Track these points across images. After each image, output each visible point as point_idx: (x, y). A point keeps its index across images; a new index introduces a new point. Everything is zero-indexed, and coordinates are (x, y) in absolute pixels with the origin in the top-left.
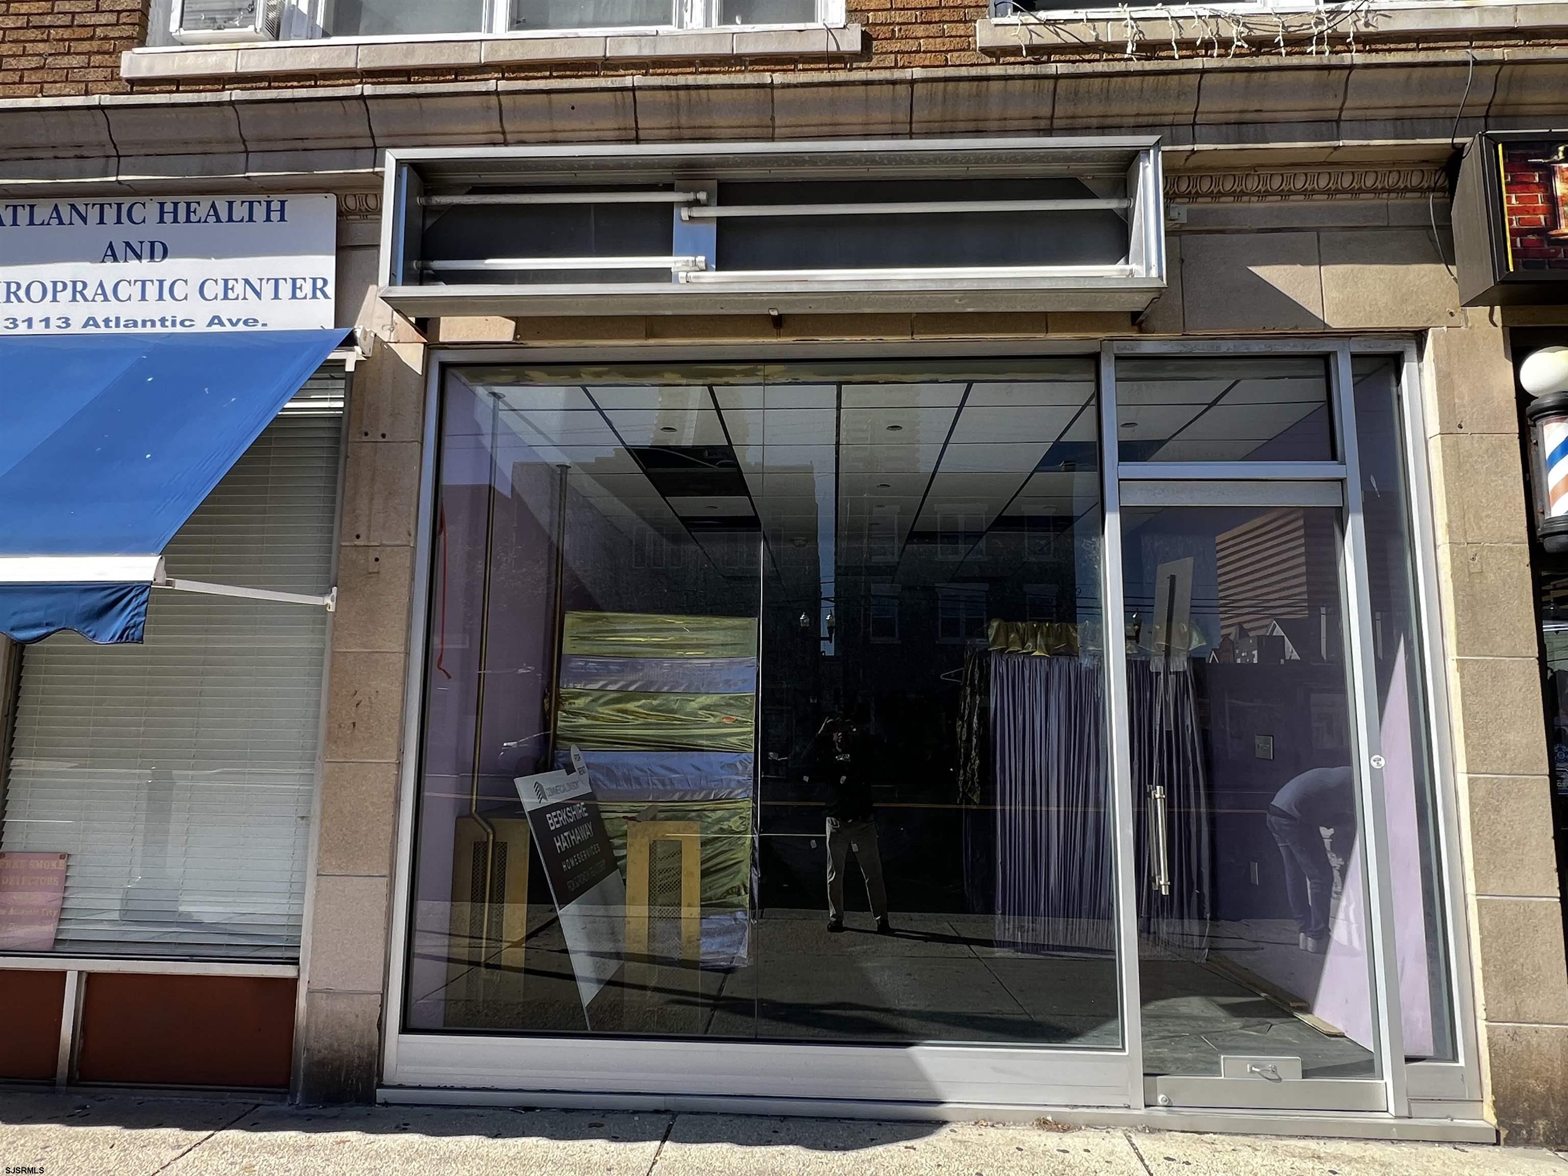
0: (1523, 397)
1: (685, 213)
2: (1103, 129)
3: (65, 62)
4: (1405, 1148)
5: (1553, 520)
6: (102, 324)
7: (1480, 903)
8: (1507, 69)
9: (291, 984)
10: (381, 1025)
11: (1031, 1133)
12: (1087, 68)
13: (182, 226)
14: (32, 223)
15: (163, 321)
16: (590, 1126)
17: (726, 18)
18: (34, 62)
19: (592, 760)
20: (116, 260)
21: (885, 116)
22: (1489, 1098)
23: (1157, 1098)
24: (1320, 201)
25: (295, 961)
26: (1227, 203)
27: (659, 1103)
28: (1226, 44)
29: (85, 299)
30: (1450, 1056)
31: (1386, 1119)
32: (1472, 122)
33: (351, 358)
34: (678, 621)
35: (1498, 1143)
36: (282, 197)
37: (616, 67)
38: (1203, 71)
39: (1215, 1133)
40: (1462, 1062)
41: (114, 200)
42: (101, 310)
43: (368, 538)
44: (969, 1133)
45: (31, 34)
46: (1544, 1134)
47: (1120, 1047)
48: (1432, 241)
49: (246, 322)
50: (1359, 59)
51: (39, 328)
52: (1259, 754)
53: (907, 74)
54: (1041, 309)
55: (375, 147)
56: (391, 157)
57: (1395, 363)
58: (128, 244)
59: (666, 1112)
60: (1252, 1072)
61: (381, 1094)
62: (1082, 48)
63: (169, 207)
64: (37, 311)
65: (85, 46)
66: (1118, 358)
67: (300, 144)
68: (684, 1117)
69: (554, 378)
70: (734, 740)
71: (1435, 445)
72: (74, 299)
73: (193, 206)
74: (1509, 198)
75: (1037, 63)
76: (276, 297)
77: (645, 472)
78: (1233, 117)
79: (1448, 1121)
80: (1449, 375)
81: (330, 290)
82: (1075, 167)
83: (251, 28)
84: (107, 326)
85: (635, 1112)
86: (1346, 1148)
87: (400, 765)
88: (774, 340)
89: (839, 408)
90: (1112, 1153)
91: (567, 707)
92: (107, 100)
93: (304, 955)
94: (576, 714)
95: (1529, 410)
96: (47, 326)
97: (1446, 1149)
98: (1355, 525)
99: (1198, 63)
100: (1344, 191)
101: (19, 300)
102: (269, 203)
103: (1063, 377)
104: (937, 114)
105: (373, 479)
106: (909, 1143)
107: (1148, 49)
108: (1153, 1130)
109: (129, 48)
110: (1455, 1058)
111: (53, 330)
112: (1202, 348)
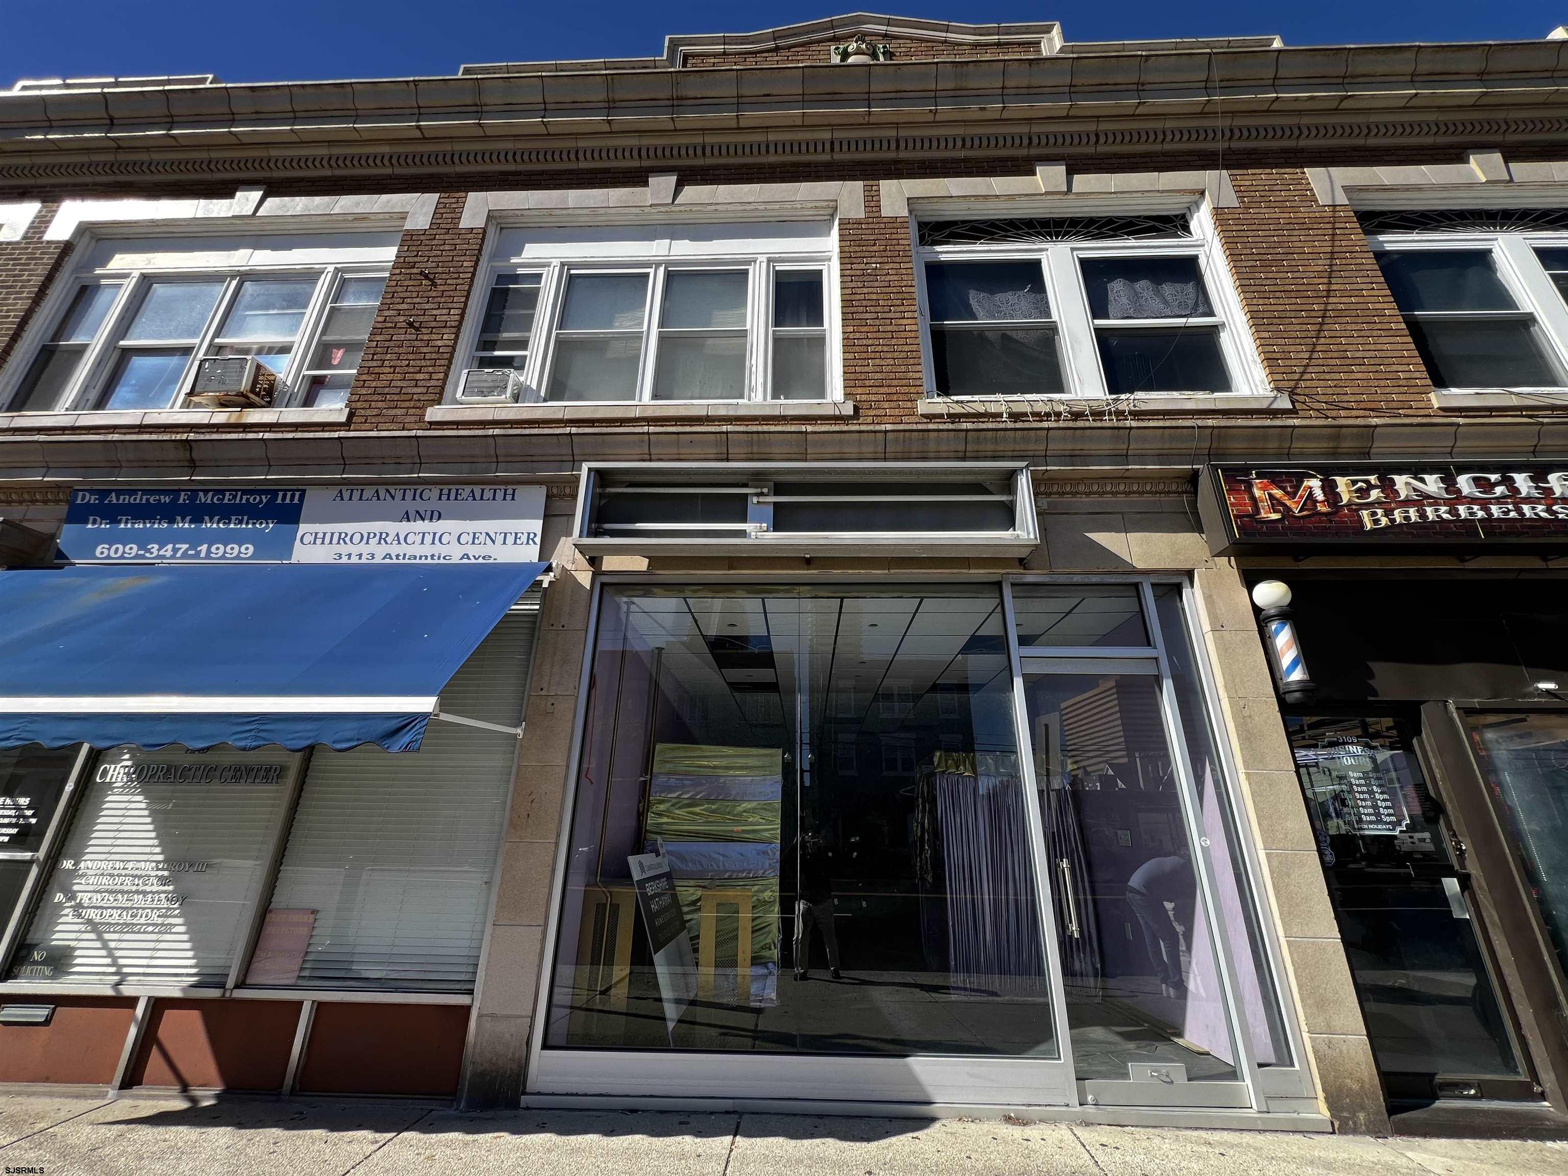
0: (1257, 610)
1: (755, 500)
2: (995, 458)
3: (393, 412)
4: (1269, 1136)
5: (1288, 684)
6: (394, 558)
7: (1289, 944)
8: (1216, 431)
9: (467, 1009)
10: (528, 1043)
11: (1001, 1127)
12: (984, 426)
13: (452, 501)
14: (361, 499)
15: (432, 556)
16: (681, 1123)
17: (775, 396)
18: (375, 412)
19: (670, 848)
20: (409, 520)
21: (871, 449)
22: (1321, 1094)
23: (1086, 1098)
24: (1121, 498)
25: (471, 992)
26: (1068, 499)
27: (728, 1104)
28: (1058, 415)
29: (386, 543)
30: (1288, 1063)
31: (1252, 1113)
32: (1201, 457)
33: (546, 580)
34: (730, 751)
35: (1333, 1133)
36: (514, 487)
37: (714, 421)
38: (1049, 429)
39: (1132, 1126)
40: (1297, 1067)
41: (412, 487)
42: (394, 549)
43: (548, 691)
44: (956, 1126)
45: (375, 398)
46: (1365, 1124)
47: (1057, 1056)
48: (1189, 520)
49: (484, 558)
50: (1134, 424)
51: (354, 560)
52: (1122, 843)
53: (883, 427)
54: (966, 556)
55: (574, 461)
56: (585, 466)
57: (1178, 589)
58: (417, 512)
59: (734, 1112)
60: (1152, 1076)
61: (524, 1100)
62: (978, 415)
63: (445, 492)
64: (354, 550)
65: (407, 404)
66: (1013, 584)
67: (530, 458)
68: (747, 1116)
69: (668, 593)
70: (766, 834)
71: (1209, 637)
72: (380, 543)
73: (460, 491)
74: (1229, 498)
75: (953, 423)
76: (504, 543)
77: (711, 653)
78: (1068, 453)
79: (1295, 1115)
80: (1210, 596)
81: (538, 540)
82: (979, 478)
83: (504, 396)
84: (397, 559)
85: (712, 1113)
86: (1227, 1136)
87: (557, 844)
88: (806, 572)
89: (840, 613)
90: (1061, 1141)
91: (654, 809)
92: (420, 433)
93: (478, 988)
94: (660, 815)
95: (1261, 617)
96: (360, 559)
97: (1298, 1137)
98: (1168, 686)
99: (1045, 425)
100: (1134, 492)
101: (345, 543)
102: (506, 490)
103: (980, 595)
104: (900, 448)
105: (555, 654)
106: (915, 1134)
107: (1014, 416)
108: (1087, 1124)
109: (432, 406)
110: (1292, 1065)
111: (364, 561)
112: (1062, 579)
